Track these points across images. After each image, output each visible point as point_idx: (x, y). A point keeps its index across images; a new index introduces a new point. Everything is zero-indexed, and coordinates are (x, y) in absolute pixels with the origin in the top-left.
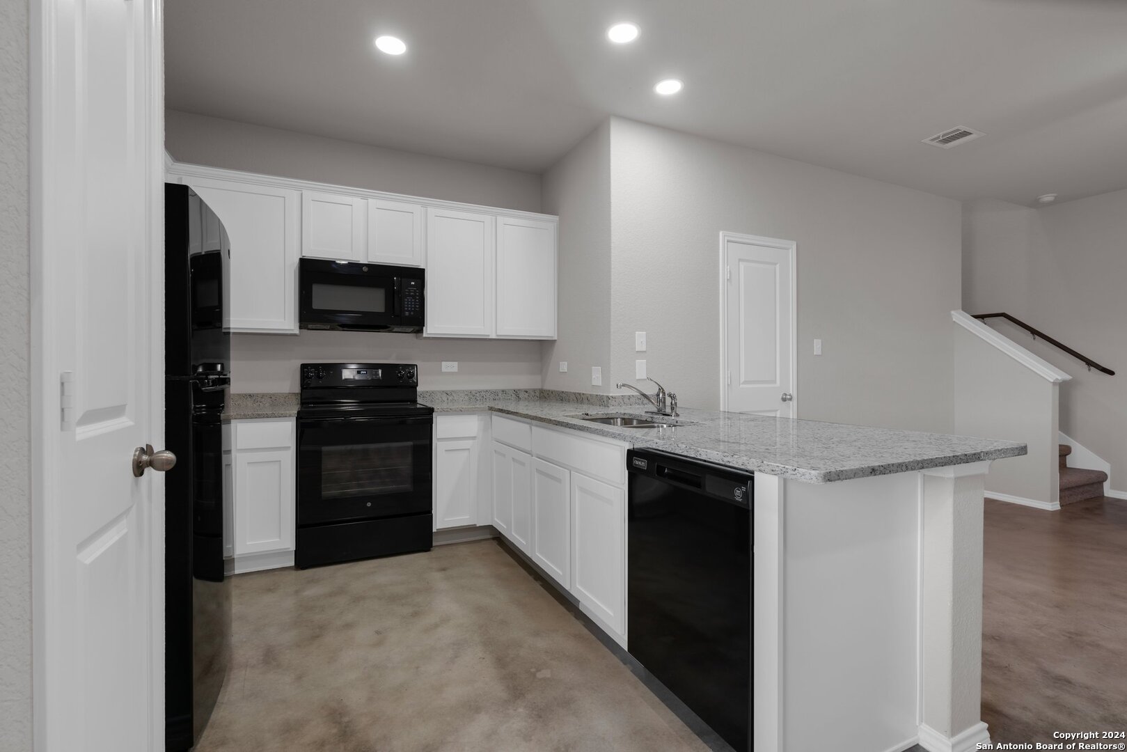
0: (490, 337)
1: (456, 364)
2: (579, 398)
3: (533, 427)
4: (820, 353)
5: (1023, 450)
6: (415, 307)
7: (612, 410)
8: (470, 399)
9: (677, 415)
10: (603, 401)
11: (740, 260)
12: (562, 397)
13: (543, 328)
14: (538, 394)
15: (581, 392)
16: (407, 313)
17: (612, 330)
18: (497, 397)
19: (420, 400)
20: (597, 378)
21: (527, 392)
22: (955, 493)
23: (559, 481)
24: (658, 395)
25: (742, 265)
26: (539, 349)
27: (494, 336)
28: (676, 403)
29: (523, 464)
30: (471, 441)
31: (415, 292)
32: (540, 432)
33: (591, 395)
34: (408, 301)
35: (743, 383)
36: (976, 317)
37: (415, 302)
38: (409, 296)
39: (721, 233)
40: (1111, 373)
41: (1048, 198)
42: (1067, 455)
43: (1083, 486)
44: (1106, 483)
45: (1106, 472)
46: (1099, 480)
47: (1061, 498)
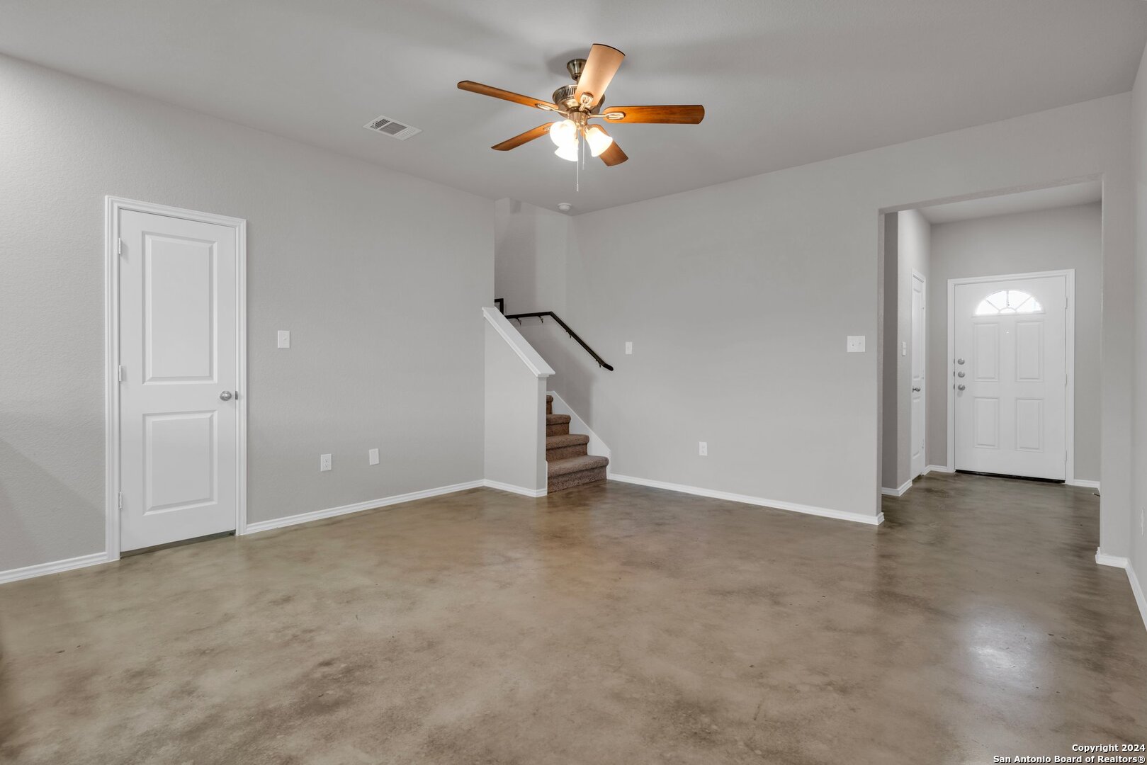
4: (286, 346)
11: (144, 234)
25: (149, 239)
35: (151, 380)
39: (106, 197)
40: (610, 368)
41: (564, 206)
42: (586, 444)
43: (581, 471)
44: (608, 468)
45: (608, 455)
46: (602, 465)
47: (549, 485)
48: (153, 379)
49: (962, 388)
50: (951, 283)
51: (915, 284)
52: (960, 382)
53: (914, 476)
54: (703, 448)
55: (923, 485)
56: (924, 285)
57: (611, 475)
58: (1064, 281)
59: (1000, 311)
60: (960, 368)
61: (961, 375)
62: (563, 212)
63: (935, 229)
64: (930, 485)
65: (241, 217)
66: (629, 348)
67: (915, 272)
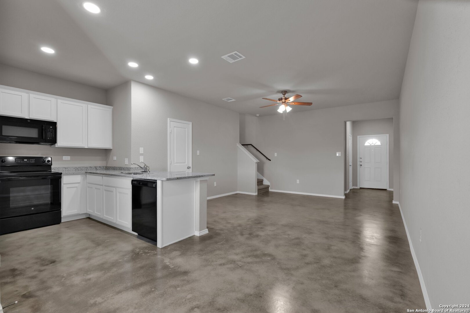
0: (85, 148)
1: (69, 157)
2: (120, 169)
3: (103, 177)
4: (199, 155)
5: (214, 175)
6: (52, 136)
7: (131, 172)
8: (76, 170)
9: (150, 172)
10: (128, 169)
11: (174, 127)
12: (114, 169)
13: (107, 145)
14: (105, 168)
15: (121, 167)
16: (48, 138)
17: (132, 147)
18: (87, 169)
19: (52, 171)
20: (126, 162)
21: (100, 167)
22: (200, 184)
23: (112, 192)
24: (144, 167)
25: (175, 128)
26: (106, 152)
27: (86, 147)
28: (149, 169)
29: (99, 189)
30: (78, 184)
31: (52, 130)
32: (105, 178)
33: (124, 167)
34: (49, 134)
35: (175, 163)
36: (242, 145)
37: (52, 134)
38: (50, 132)
39: (168, 119)
40: (270, 160)
41: (258, 115)
42: (263, 182)
43: (264, 189)
44: (270, 188)
45: (270, 185)
46: (268, 187)
47: (258, 192)
48: (176, 163)
49: (361, 165)
50: (358, 137)
51: (350, 137)
52: (361, 163)
53: (350, 189)
54: (298, 181)
55: (352, 191)
56: (351, 137)
57: (270, 190)
58: (386, 137)
59: (371, 144)
60: (361, 160)
61: (361, 162)
62: (257, 116)
63: (354, 123)
64: (354, 191)
65: (191, 122)
66: (276, 154)
67: (350, 135)
